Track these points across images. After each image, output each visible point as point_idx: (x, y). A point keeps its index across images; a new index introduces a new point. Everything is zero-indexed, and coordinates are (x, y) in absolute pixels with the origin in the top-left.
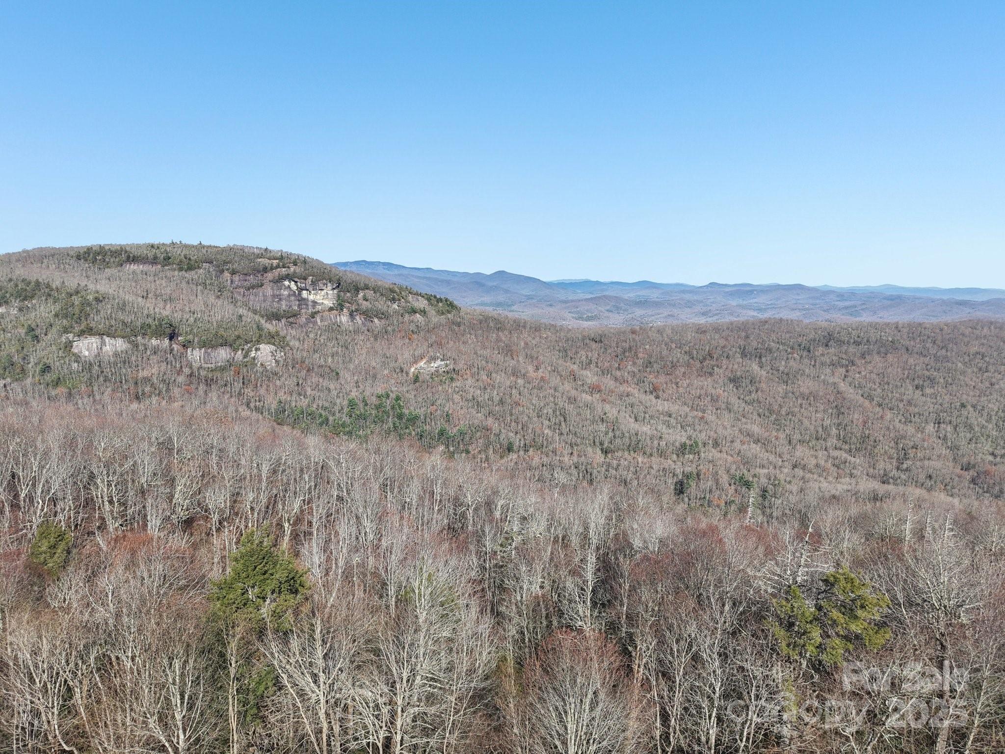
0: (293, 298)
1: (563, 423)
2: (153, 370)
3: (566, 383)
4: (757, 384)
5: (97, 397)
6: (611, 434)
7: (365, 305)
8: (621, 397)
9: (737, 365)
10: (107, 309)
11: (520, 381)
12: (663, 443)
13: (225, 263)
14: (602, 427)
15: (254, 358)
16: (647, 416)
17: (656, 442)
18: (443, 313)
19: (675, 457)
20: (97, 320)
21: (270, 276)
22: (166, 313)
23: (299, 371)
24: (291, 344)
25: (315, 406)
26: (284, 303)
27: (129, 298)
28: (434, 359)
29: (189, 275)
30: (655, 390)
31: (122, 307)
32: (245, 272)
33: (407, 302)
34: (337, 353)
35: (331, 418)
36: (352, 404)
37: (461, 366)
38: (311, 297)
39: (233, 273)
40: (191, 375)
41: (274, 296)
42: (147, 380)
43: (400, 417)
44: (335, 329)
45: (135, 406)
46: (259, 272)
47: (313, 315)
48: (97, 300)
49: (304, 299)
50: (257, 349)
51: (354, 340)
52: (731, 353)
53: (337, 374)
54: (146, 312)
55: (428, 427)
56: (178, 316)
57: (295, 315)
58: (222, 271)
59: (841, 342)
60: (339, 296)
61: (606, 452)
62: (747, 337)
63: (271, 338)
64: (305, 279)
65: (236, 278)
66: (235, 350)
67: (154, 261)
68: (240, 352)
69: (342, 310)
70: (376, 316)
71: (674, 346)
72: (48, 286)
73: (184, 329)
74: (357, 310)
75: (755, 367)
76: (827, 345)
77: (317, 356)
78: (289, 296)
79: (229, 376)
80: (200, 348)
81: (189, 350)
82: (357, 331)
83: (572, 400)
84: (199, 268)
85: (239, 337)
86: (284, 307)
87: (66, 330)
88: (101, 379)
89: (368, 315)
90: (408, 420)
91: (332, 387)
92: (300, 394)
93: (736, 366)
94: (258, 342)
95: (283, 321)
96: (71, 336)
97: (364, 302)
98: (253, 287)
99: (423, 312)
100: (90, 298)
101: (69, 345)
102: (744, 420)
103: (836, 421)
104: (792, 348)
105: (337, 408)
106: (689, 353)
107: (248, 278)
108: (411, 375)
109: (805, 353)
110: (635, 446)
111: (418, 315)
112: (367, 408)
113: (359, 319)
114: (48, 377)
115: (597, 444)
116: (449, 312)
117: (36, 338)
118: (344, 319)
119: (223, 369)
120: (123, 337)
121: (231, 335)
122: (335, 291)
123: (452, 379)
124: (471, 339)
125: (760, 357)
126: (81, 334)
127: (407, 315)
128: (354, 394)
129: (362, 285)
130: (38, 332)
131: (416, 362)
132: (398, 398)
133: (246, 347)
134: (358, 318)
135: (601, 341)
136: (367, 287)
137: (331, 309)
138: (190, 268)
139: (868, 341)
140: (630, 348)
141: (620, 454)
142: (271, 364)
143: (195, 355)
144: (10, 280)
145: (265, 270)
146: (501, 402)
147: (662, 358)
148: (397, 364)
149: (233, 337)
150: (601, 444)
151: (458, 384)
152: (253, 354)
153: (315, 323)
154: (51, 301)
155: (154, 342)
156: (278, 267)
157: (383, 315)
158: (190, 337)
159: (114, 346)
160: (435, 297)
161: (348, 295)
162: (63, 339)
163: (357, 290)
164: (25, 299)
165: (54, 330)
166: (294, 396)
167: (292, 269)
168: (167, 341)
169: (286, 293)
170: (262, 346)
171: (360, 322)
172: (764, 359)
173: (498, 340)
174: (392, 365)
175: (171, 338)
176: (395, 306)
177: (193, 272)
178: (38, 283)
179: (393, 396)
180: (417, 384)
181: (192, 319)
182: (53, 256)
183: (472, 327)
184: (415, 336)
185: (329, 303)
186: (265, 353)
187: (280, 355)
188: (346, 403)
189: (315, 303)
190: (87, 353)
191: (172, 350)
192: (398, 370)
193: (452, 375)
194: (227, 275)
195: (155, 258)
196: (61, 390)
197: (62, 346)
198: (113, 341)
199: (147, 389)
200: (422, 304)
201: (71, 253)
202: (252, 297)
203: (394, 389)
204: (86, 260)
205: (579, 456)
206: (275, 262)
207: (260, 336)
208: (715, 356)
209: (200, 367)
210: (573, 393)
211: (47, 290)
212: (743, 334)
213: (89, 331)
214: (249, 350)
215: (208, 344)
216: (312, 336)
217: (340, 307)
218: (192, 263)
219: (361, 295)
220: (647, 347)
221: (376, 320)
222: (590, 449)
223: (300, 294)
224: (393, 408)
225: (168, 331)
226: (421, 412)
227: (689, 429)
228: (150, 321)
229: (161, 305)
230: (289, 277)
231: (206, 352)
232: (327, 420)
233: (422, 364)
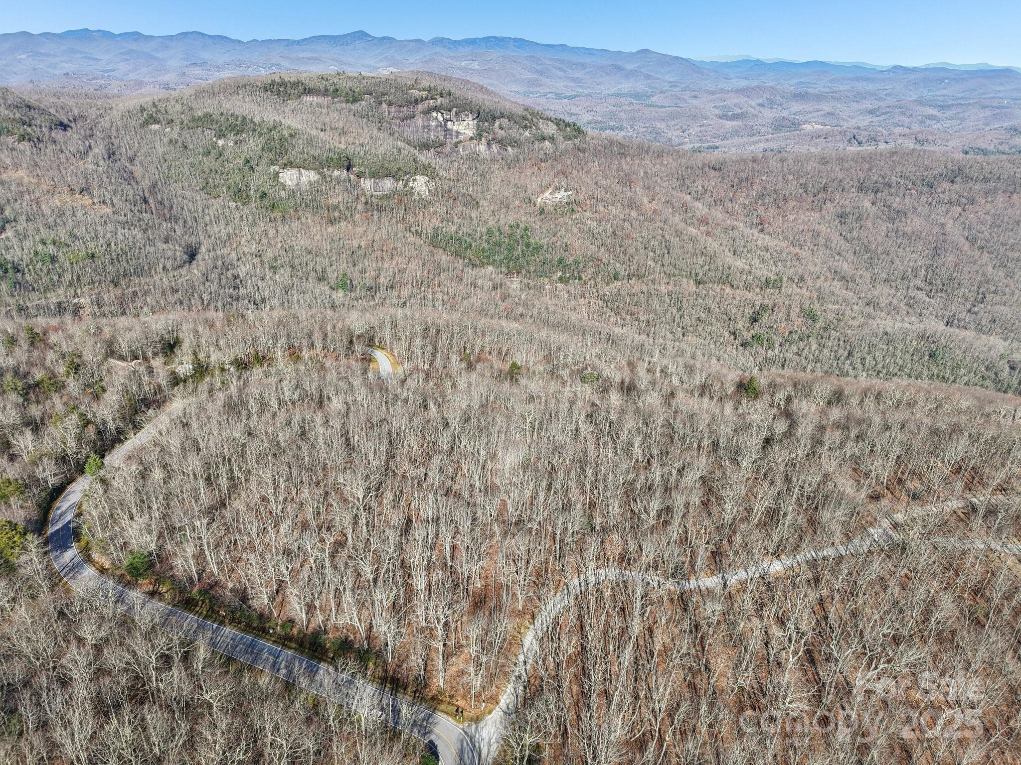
0: (439, 129)
1: (666, 255)
2: (338, 198)
3: (677, 214)
4: (862, 222)
5: (304, 220)
6: (707, 267)
7: (501, 133)
8: (725, 230)
9: (850, 199)
10: (300, 143)
11: (634, 214)
12: (750, 278)
13: (383, 94)
14: (701, 260)
15: (412, 188)
16: (746, 249)
17: (745, 277)
18: (570, 139)
19: (758, 290)
20: (293, 154)
21: (420, 107)
22: (343, 146)
23: (447, 201)
24: (440, 174)
25: (461, 232)
26: (432, 133)
27: (314, 133)
28: (558, 189)
29: (355, 107)
30: (761, 225)
31: (310, 142)
32: (400, 103)
33: (538, 129)
34: (477, 182)
35: (473, 244)
36: (490, 232)
37: (581, 196)
38: (455, 128)
39: (390, 104)
40: (366, 203)
41: (424, 127)
42: (336, 207)
43: (528, 245)
44: (474, 158)
45: (330, 229)
46: (411, 103)
47: (456, 145)
48: (291, 136)
49: (449, 130)
50: (414, 180)
51: (490, 168)
52: (847, 187)
53: (477, 203)
54: (328, 147)
55: (549, 256)
56: (351, 148)
57: (441, 145)
58: (380, 103)
59: (968, 178)
60: (478, 126)
61: (698, 283)
62: (870, 169)
63: (426, 170)
64: (450, 111)
65: (392, 109)
66: (397, 181)
67: (325, 93)
68: (401, 182)
69: (481, 139)
70: (510, 144)
71: (791, 177)
72: (252, 122)
73: (357, 161)
74: (493, 139)
75: (867, 204)
76: (952, 182)
77: (460, 184)
78: (437, 126)
79: (393, 202)
80: (370, 179)
81: (362, 180)
82: (493, 160)
83: (678, 234)
84: (362, 100)
85: (400, 169)
86: (432, 137)
87: (273, 163)
88: (303, 205)
89: (502, 143)
90: (534, 249)
91: (473, 215)
92: (449, 221)
93: (847, 202)
94: (415, 174)
95: (432, 150)
96: (277, 168)
97: (500, 131)
98: (407, 118)
99: (552, 139)
100: (286, 133)
101: (276, 175)
102: (837, 257)
103: (928, 262)
104: (914, 184)
105: (478, 235)
106: (804, 186)
107: (402, 109)
108: (538, 205)
109: (926, 189)
110: (726, 280)
111: (547, 142)
112: (502, 236)
113: (495, 148)
114: (266, 202)
115: (693, 275)
116: (576, 137)
117: (251, 168)
118: (482, 148)
119: (388, 197)
120: (315, 170)
121: (393, 167)
122: (475, 122)
123: (573, 210)
124: (594, 166)
125: (876, 193)
126: (285, 166)
127: (537, 142)
128: (491, 223)
129: (498, 114)
130: (252, 163)
131: (542, 192)
132: (526, 229)
133: (405, 178)
134: (494, 146)
135: (720, 169)
136: (502, 116)
137: (471, 139)
138: (355, 101)
139: (999, 178)
140: (747, 179)
141: (710, 285)
142: (425, 193)
143: (367, 184)
144: (222, 114)
145: (416, 102)
146: (614, 233)
147: (775, 191)
148: (526, 195)
149: (395, 169)
150: (696, 275)
151: (577, 215)
152: (411, 184)
153: (458, 152)
154: (256, 134)
155: (336, 173)
156: (427, 98)
157: (515, 143)
158: (362, 169)
159: (309, 176)
160: (564, 121)
161: (486, 124)
162: (271, 170)
163: (494, 118)
164: (237, 134)
165: (264, 162)
166: (445, 223)
167: (439, 101)
168: (345, 172)
169: (434, 124)
170: (418, 177)
171: (496, 151)
172: (879, 195)
173: (620, 169)
174: (522, 195)
175: (348, 169)
176: (527, 133)
177: (358, 104)
178: (244, 118)
179: (522, 226)
180: (543, 216)
181: (362, 153)
182: (245, 86)
183: (596, 154)
184: (543, 164)
185: (470, 133)
186: (420, 184)
187: (432, 185)
188: (484, 230)
189: (457, 132)
190: (290, 183)
191: (350, 180)
192: (527, 201)
193: (573, 206)
194: (384, 106)
195: (326, 90)
196: (276, 214)
197: (272, 176)
198: (307, 173)
199: (337, 214)
200: (550, 129)
201: (259, 84)
202: (406, 128)
203: (523, 219)
204: (272, 92)
205: (675, 285)
206: (424, 94)
207: (416, 168)
208: (830, 190)
209: (372, 196)
210: (682, 225)
211: (252, 125)
212: (867, 166)
213: (289, 165)
214: (408, 181)
215: (377, 175)
216: (456, 164)
217: (479, 136)
218: (356, 94)
219: (497, 123)
220: (764, 178)
221: (509, 149)
222: (685, 280)
223: (445, 125)
224: (522, 237)
225: (346, 164)
226: (545, 242)
227: (780, 264)
228: (331, 154)
229: (337, 138)
230: (436, 109)
231: (375, 182)
232: (471, 245)
233: (547, 194)
